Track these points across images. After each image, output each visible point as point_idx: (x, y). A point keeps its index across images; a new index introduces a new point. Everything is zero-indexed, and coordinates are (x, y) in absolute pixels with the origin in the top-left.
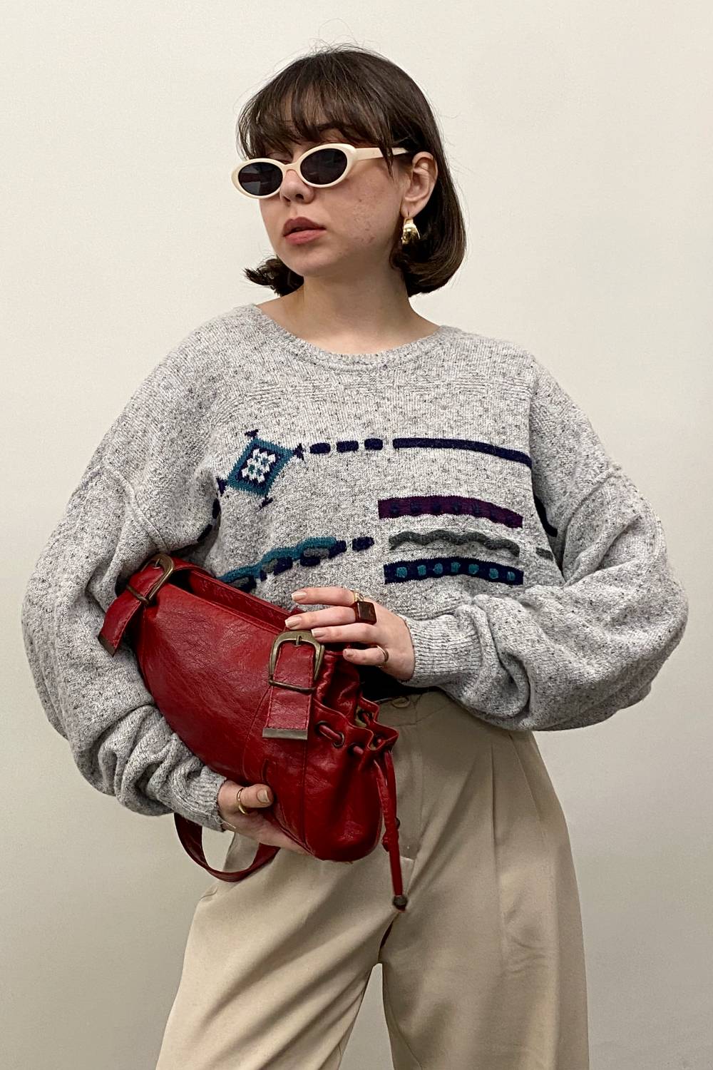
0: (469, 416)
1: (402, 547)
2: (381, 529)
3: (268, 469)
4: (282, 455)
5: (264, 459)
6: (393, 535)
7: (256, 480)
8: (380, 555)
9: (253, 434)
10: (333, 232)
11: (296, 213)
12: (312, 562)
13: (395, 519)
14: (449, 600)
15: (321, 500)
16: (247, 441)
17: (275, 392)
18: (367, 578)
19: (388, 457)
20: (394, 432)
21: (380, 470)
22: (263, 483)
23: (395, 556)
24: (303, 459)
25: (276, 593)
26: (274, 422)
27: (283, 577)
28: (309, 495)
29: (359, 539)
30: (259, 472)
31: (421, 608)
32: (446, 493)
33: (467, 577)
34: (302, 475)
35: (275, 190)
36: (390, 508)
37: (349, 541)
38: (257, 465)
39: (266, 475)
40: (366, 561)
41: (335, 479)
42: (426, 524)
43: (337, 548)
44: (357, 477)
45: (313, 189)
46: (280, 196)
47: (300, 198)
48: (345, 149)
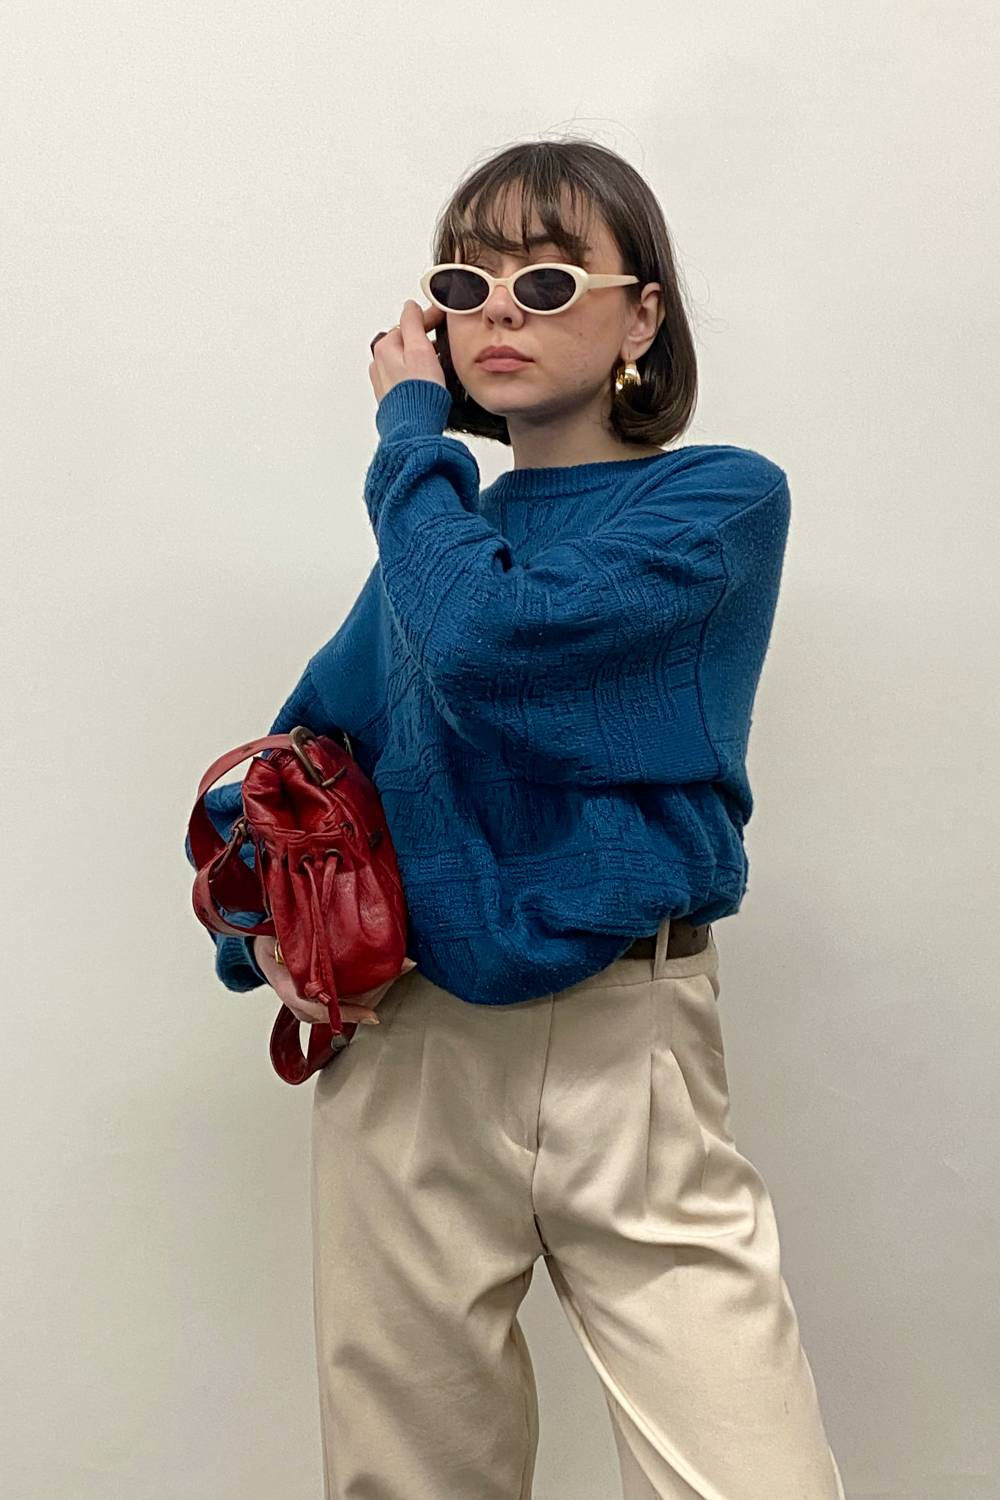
10: (541, 368)
45: (525, 313)
46: (483, 316)
47: (508, 320)
48: (575, 272)
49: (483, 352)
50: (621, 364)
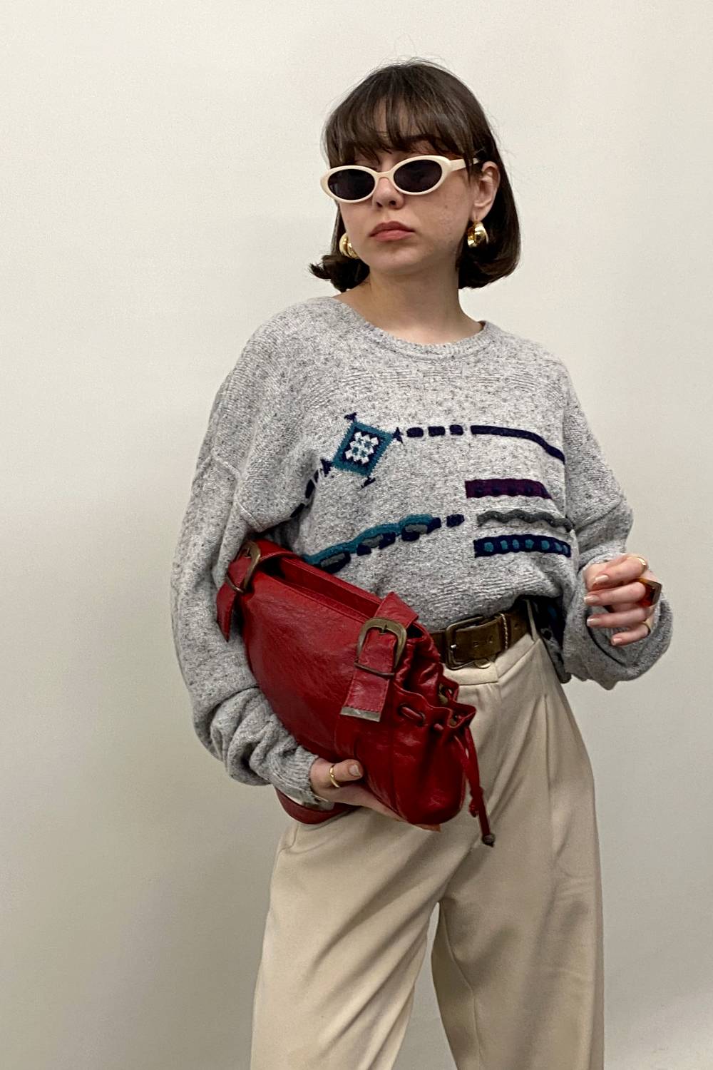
0: (524, 409)
1: (487, 524)
2: (469, 507)
3: (372, 451)
4: (384, 440)
5: (367, 442)
6: (480, 513)
7: (360, 461)
8: (469, 532)
9: (352, 417)
10: (420, 235)
11: (389, 217)
12: (411, 537)
13: (480, 499)
14: (526, 573)
15: (419, 480)
16: (348, 424)
17: (365, 377)
18: (459, 552)
19: (468, 441)
20: (470, 420)
21: (464, 454)
22: (367, 464)
23: (482, 533)
24: (402, 442)
25: (380, 566)
26: (369, 405)
27: (387, 550)
28: (409, 475)
29: (452, 516)
30: (363, 454)
31: (506, 579)
32: (518, 476)
33: (540, 553)
34: (402, 456)
35: (369, 194)
36: (476, 489)
37: (443, 518)
38: (361, 447)
39: (370, 456)
40: (458, 536)
41: (429, 461)
42: (505, 504)
43: (434, 524)
44: (446, 460)
45: (404, 195)
46: (373, 201)
47: (393, 204)
48: (440, 160)
49: (376, 228)
50: (471, 225)
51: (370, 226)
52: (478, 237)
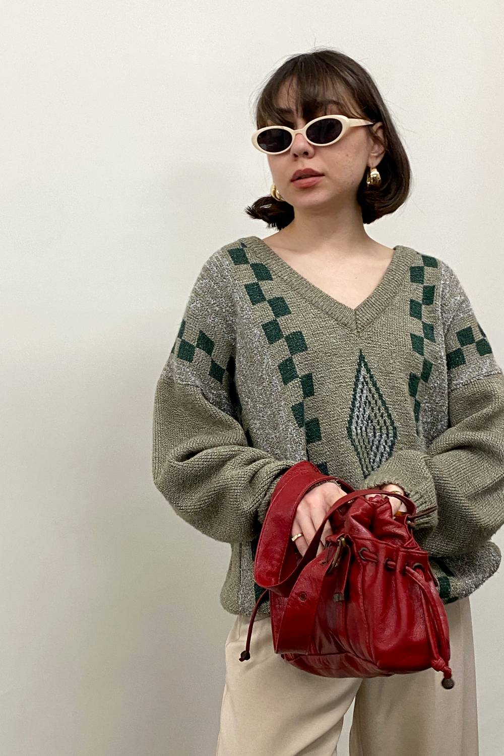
35: (288, 147)
47: (306, 153)
48: (341, 119)
50: (368, 170)
51: (290, 173)
52: (374, 179)
